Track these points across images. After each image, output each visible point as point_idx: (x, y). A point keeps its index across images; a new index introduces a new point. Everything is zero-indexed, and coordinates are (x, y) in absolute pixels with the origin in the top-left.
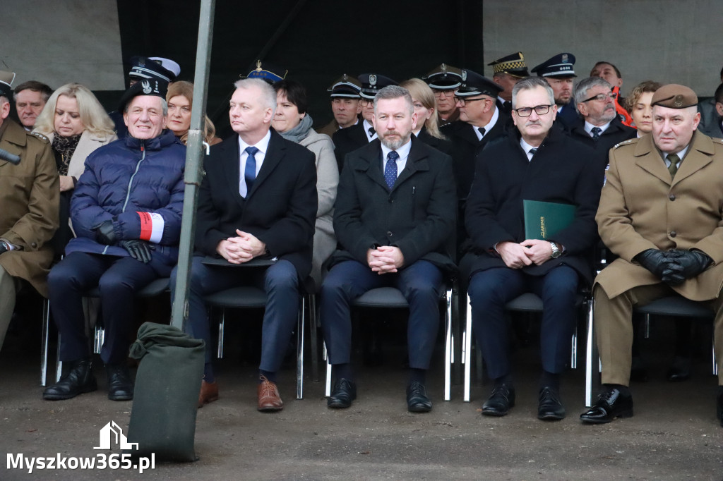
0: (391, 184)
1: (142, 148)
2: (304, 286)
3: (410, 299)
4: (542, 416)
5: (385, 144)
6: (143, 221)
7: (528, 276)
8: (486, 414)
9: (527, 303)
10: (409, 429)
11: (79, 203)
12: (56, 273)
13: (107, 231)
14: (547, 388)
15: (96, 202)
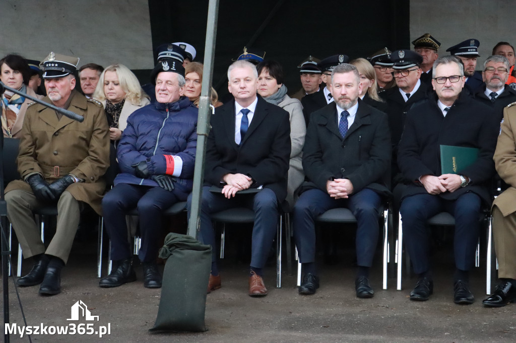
0: (343, 134)
1: (167, 110)
2: (282, 207)
3: (358, 217)
4: (458, 301)
5: (339, 106)
6: (168, 161)
7: (443, 200)
8: (413, 299)
9: (443, 219)
10: (358, 309)
11: (123, 149)
12: (108, 198)
13: (143, 168)
14: (460, 281)
15: (135, 148)
